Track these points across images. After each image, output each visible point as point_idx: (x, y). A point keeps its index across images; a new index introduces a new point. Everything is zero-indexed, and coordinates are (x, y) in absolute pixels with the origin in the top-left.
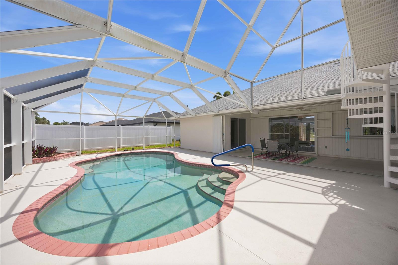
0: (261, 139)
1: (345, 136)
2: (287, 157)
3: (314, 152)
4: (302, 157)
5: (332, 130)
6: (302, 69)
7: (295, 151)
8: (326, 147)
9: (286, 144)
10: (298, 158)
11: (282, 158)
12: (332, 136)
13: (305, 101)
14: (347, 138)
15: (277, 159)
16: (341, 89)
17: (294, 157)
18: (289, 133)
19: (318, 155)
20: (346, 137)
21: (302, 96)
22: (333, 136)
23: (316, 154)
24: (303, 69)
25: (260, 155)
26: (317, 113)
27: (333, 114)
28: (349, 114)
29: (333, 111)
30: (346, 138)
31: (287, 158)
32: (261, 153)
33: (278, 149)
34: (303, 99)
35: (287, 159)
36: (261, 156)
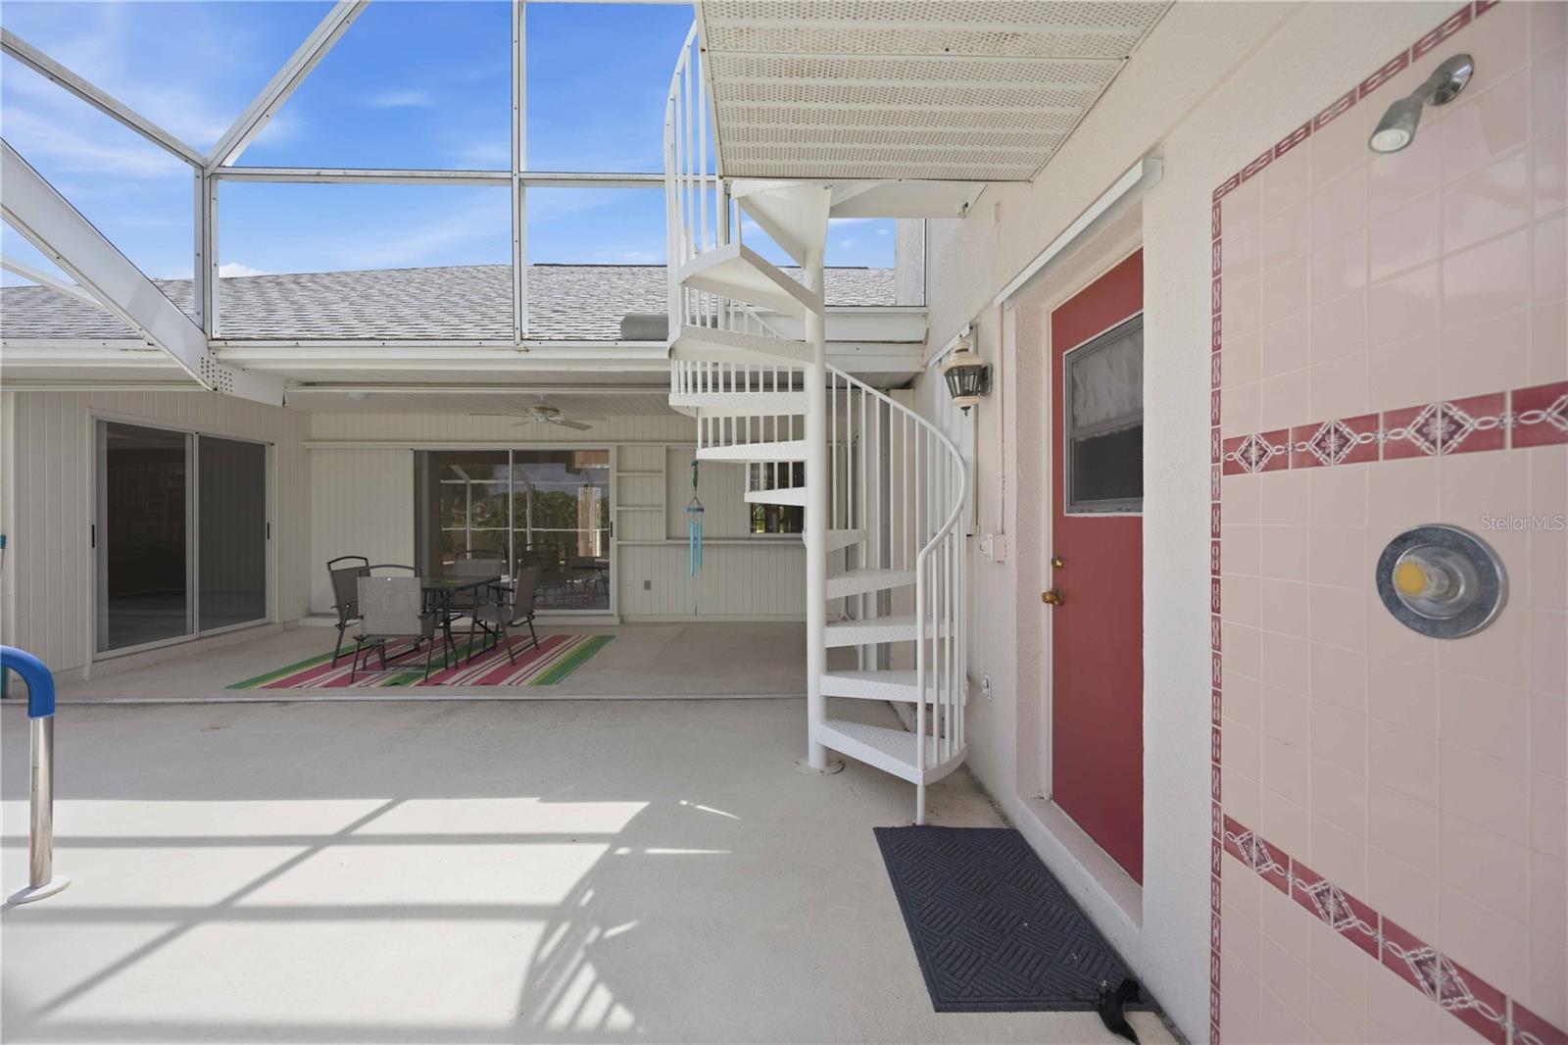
0: (334, 566)
1: (689, 539)
2: (488, 649)
3: (608, 608)
4: (557, 640)
5: (664, 513)
6: (515, 171)
7: (516, 617)
8: (648, 585)
9: (481, 584)
10: (537, 647)
11: (451, 664)
12: (664, 539)
13: (532, 355)
14: (694, 545)
15: (417, 676)
16: (667, 318)
17: (510, 652)
18: (510, 529)
19: (622, 622)
20: (691, 542)
21: (517, 325)
22: (668, 538)
23: (615, 614)
24: (522, 176)
25: (331, 660)
26: (617, 441)
27: (668, 450)
28: (700, 443)
29: (669, 441)
30: (692, 546)
31: (483, 661)
32: (334, 649)
33: (421, 617)
34: (522, 339)
35: (478, 667)
36: (334, 666)
